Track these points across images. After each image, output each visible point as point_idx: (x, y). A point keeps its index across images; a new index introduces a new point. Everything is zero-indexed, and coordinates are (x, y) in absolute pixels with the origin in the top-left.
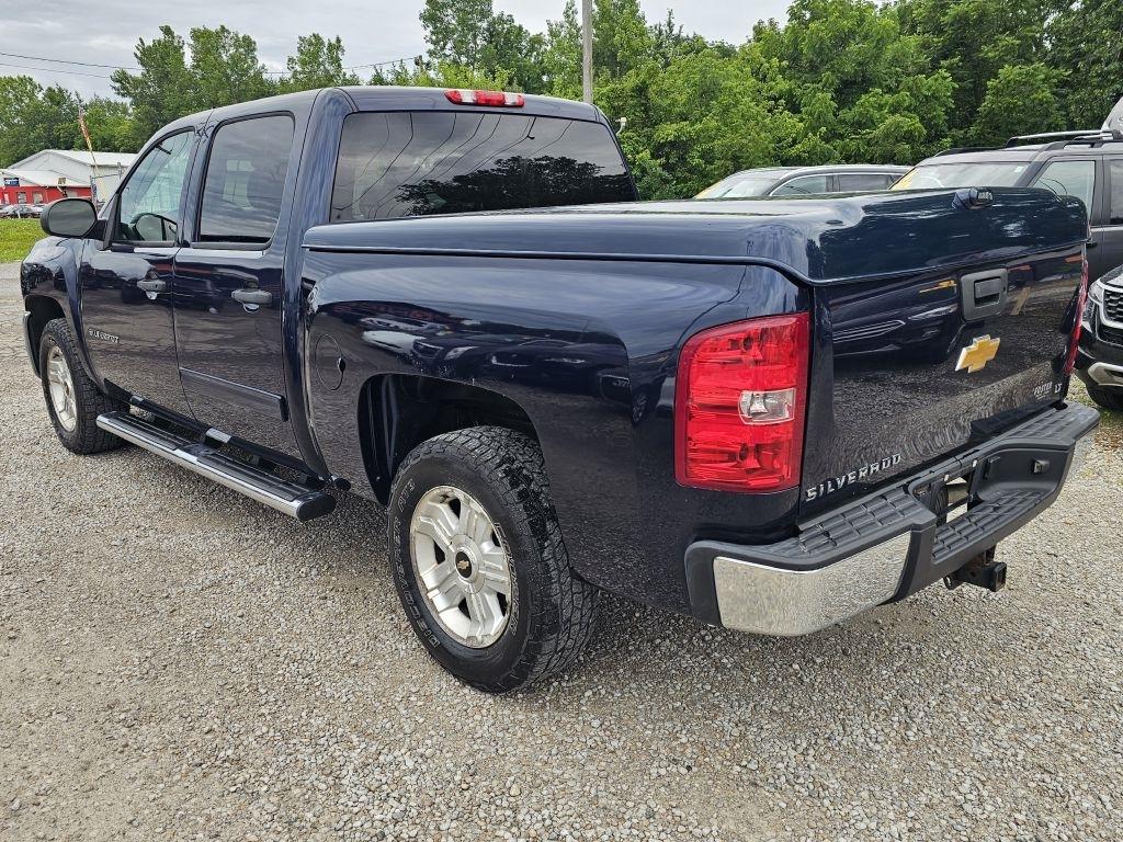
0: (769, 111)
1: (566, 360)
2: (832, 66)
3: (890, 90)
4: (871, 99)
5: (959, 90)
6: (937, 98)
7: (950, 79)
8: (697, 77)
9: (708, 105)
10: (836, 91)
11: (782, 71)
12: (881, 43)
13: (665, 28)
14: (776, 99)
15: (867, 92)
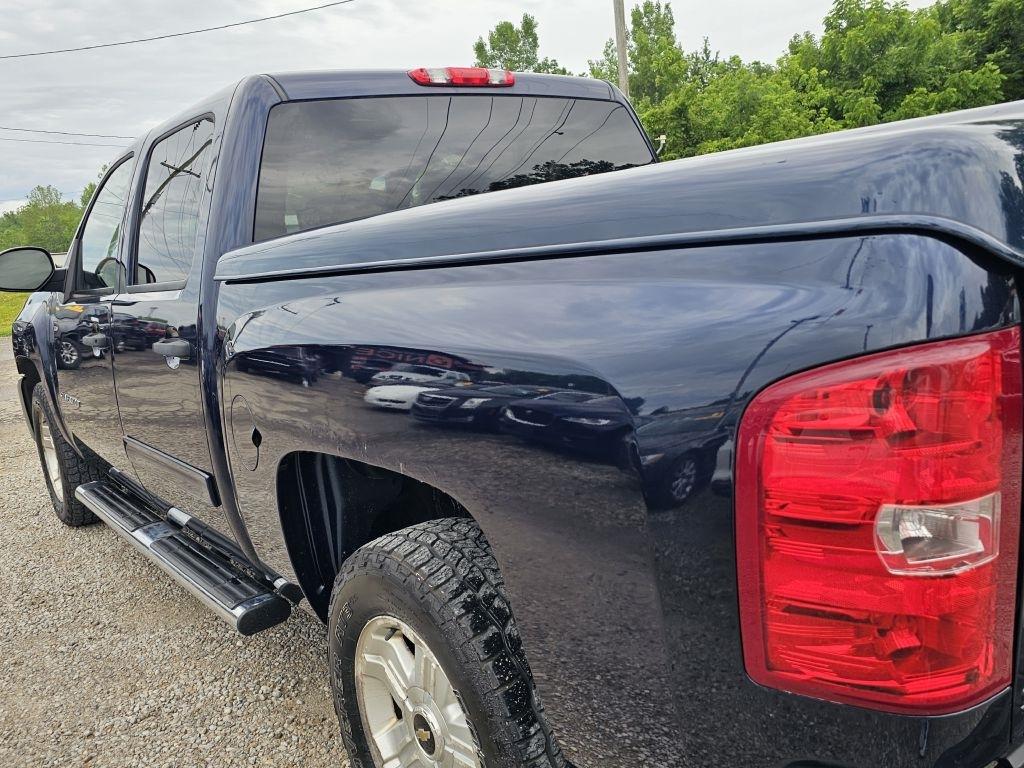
0: (811, 120)
1: (585, 421)
2: (874, 70)
3: (935, 88)
4: (916, 99)
5: (1008, 81)
6: (986, 92)
7: (999, 71)
8: (736, 94)
9: (748, 120)
10: (878, 94)
11: (822, 80)
12: (922, 43)
13: (701, 56)
14: (817, 108)
15: (910, 92)
